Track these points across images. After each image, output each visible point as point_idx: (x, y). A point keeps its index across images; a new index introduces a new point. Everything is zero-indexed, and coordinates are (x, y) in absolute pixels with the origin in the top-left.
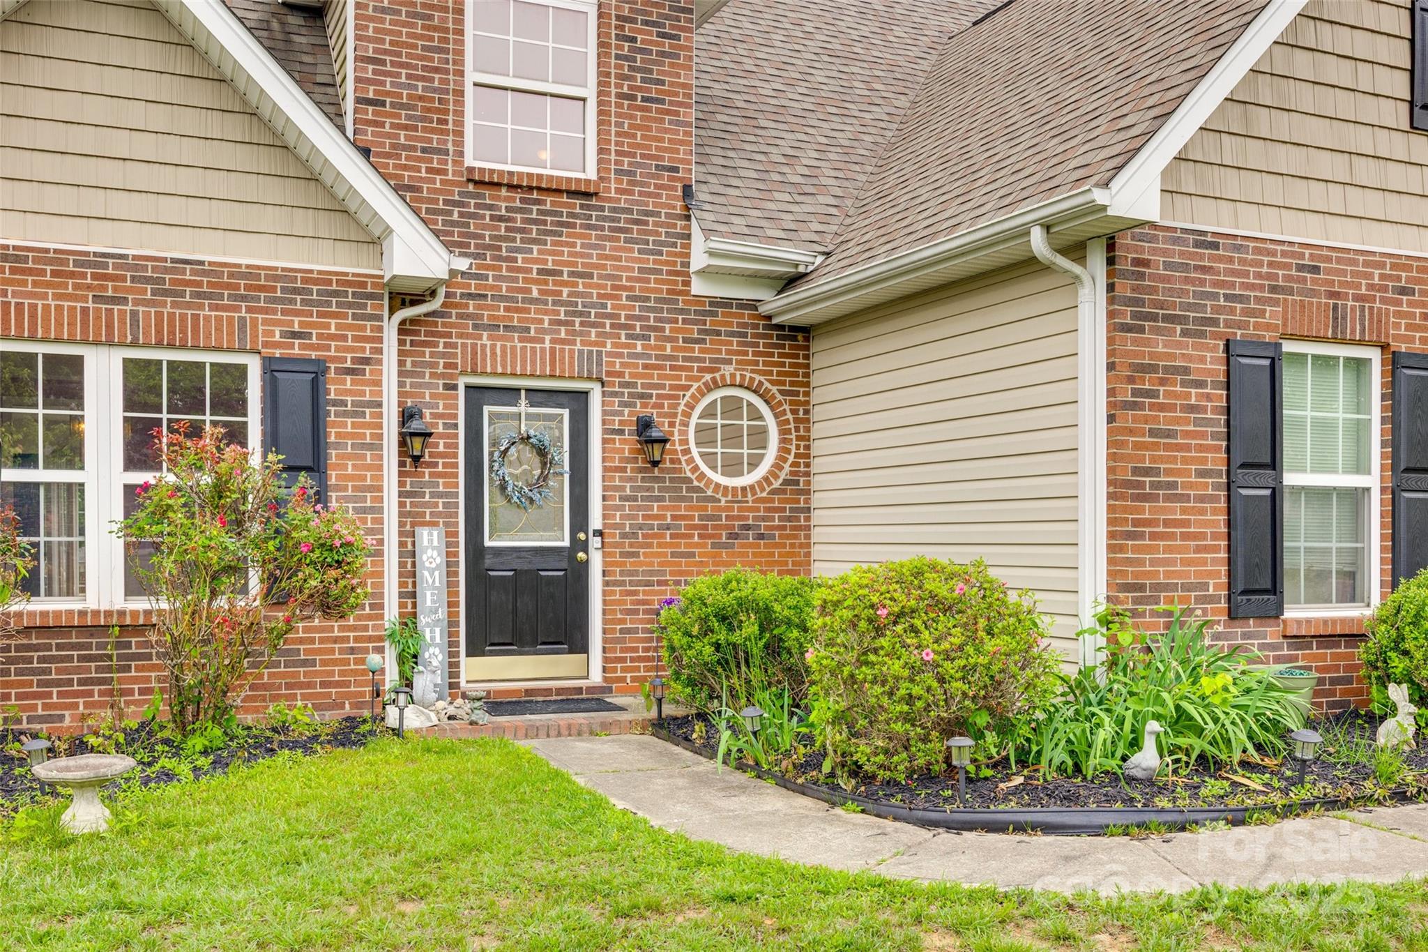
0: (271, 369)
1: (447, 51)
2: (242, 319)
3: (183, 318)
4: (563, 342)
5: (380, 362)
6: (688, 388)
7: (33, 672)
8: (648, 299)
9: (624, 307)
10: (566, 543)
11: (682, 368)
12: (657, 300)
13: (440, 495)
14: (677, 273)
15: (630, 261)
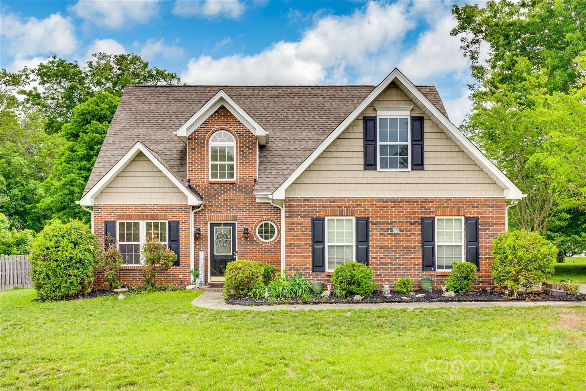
0: (170, 223)
1: (205, 159)
2: (165, 214)
3: (155, 215)
4: (229, 214)
5: (190, 221)
6: (255, 221)
7: (131, 277)
8: (246, 204)
9: (241, 206)
10: (231, 254)
11: (254, 217)
12: (248, 204)
13: (204, 245)
14: (253, 198)
15: (243, 196)
